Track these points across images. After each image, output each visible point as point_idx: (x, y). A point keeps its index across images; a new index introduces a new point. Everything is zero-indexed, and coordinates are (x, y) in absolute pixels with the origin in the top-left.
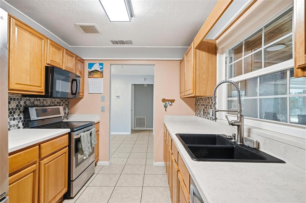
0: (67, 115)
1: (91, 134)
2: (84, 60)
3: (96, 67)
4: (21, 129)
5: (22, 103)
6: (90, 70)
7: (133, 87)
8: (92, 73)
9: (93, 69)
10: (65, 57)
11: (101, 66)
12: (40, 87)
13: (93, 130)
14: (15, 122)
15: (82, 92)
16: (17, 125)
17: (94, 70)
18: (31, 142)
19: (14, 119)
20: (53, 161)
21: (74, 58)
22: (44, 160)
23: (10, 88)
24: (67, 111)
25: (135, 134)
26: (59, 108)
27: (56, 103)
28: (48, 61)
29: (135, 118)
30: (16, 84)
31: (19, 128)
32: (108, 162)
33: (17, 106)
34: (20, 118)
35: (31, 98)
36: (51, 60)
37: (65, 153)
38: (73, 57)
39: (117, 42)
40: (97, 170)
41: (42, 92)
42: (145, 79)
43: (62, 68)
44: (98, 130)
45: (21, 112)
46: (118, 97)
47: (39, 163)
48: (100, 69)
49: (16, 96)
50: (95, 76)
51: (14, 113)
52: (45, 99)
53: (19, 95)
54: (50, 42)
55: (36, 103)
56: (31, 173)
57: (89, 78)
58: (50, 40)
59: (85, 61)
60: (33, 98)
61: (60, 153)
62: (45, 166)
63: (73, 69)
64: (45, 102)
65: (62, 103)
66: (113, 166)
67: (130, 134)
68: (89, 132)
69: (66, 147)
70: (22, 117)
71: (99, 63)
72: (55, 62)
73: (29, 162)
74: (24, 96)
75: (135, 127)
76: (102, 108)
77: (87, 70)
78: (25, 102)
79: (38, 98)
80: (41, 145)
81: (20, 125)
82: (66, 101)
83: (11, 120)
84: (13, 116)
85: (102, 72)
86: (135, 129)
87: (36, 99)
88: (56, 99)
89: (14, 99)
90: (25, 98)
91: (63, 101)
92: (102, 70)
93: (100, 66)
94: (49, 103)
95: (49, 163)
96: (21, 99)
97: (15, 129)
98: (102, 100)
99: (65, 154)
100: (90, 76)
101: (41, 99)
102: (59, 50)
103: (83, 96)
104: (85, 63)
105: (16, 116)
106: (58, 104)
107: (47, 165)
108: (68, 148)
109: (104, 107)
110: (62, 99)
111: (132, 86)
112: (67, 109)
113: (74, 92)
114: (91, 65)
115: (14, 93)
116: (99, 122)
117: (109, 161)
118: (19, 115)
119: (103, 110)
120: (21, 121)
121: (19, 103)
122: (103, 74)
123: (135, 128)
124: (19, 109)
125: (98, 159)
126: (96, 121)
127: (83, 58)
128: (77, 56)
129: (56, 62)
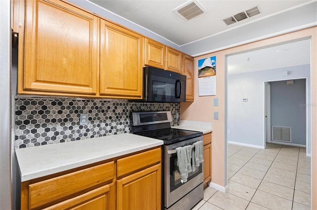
0: (177, 121)
1: (194, 149)
2: (193, 58)
3: (208, 63)
4: (128, 133)
5: (128, 108)
6: (200, 68)
7: (269, 86)
8: (203, 72)
9: (203, 67)
10: (168, 55)
11: (213, 61)
12: (136, 90)
13: (198, 143)
14: (122, 127)
15: (191, 95)
16: (124, 130)
17: (205, 67)
18: (101, 157)
19: (121, 124)
20: (137, 180)
21: (180, 57)
22: (124, 179)
23: (101, 93)
24: (177, 117)
25: (272, 149)
26: (166, 113)
27: (164, 108)
28: (146, 62)
29: (273, 127)
30: (107, 88)
31: (126, 132)
32: (224, 188)
33: (124, 111)
34: (127, 123)
35: (137, 103)
36: (150, 61)
37: (157, 171)
38: (177, 55)
39: (233, 20)
40: (207, 194)
41: (140, 97)
42: (289, 73)
43: (163, 68)
44: (211, 143)
45: (127, 117)
46: (246, 100)
47: (116, 182)
48: (212, 65)
49: (122, 101)
50: (206, 74)
51: (121, 117)
52: (152, 103)
53: (125, 100)
54: (147, 41)
55: (143, 108)
56: (103, 194)
57: (199, 77)
58: (147, 38)
59: (195, 58)
60: (140, 103)
61: (148, 171)
62: (125, 186)
63: (178, 68)
64: (152, 107)
65: (172, 107)
66: (231, 196)
67: (264, 148)
68: (191, 147)
69: (158, 163)
70: (129, 122)
71: (211, 58)
72: (154, 62)
73: (98, 182)
74: (130, 101)
75: (273, 139)
76: (215, 114)
77: (197, 68)
78: (131, 107)
79: (145, 103)
80: (118, 160)
81: (127, 129)
82: (176, 105)
83: (117, 124)
84: (120, 121)
85: (214, 68)
86: (272, 142)
87: (142, 103)
88: (164, 104)
89: (121, 104)
90: (132, 103)
91: (172, 106)
92: (214, 65)
93: (211, 60)
94: (156, 108)
95: (130, 184)
96: (127, 104)
97: (121, 133)
98: (214, 104)
99: (155, 172)
100: (200, 76)
101: (148, 103)
102: (160, 48)
103: (193, 99)
104: (195, 61)
105: (122, 121)
106: (167, 109)
107: (127, 185)
108: (160, 164)
109: (218, 114)
110: (172, 104)
111: (266, 85)
112: (178, 115)
113: (178, 95)
114: (201, 62)
115: (120, 98)
116: (211, 133)
117: (225, 186)
118: (125, 120)
119: (216, 118)
120: (128, 126)
121: (126, 108)
122: (215, 71)
123: (271, 140)
124: (126, 114)
125: (211, 179)
126: (204, 132)
127: (192, 56)
128: (183, 54)
129: (156, 62)
